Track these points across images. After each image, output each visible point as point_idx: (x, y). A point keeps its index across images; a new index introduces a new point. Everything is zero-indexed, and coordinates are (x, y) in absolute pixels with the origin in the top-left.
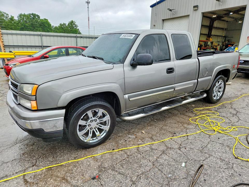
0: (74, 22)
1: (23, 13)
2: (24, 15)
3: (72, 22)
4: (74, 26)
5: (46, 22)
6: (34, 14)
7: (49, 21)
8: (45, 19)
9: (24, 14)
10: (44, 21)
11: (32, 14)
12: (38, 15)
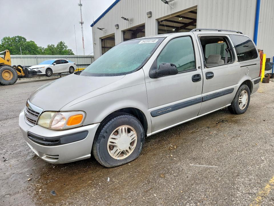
0: (64, 43)
1: (7, 37)
2: (9, 39)
3: (61, 43)
4: (63, 47)
5: (32, 44)
6: (20, 37)
7: (35, 43)
8: (31, 41)
9: (9, 37)
10: (31, 43)
11: (18, 37)
12: (24, 37)
